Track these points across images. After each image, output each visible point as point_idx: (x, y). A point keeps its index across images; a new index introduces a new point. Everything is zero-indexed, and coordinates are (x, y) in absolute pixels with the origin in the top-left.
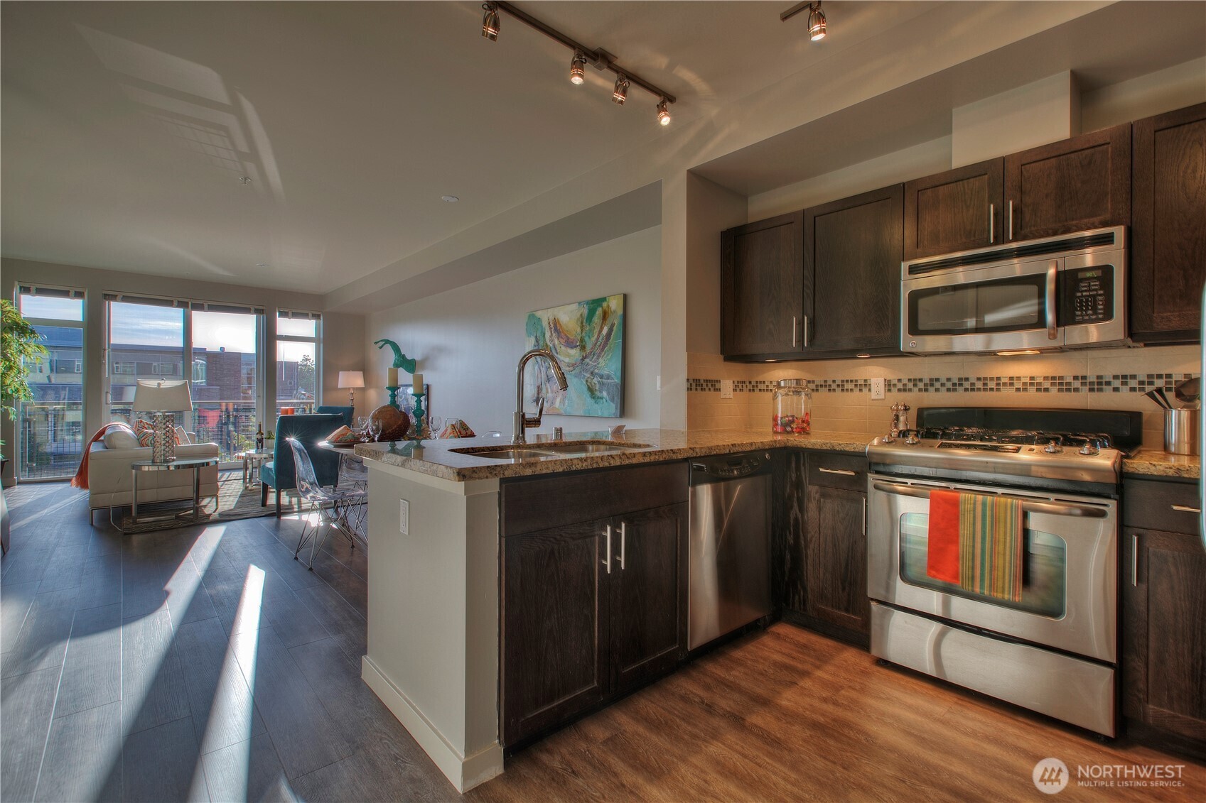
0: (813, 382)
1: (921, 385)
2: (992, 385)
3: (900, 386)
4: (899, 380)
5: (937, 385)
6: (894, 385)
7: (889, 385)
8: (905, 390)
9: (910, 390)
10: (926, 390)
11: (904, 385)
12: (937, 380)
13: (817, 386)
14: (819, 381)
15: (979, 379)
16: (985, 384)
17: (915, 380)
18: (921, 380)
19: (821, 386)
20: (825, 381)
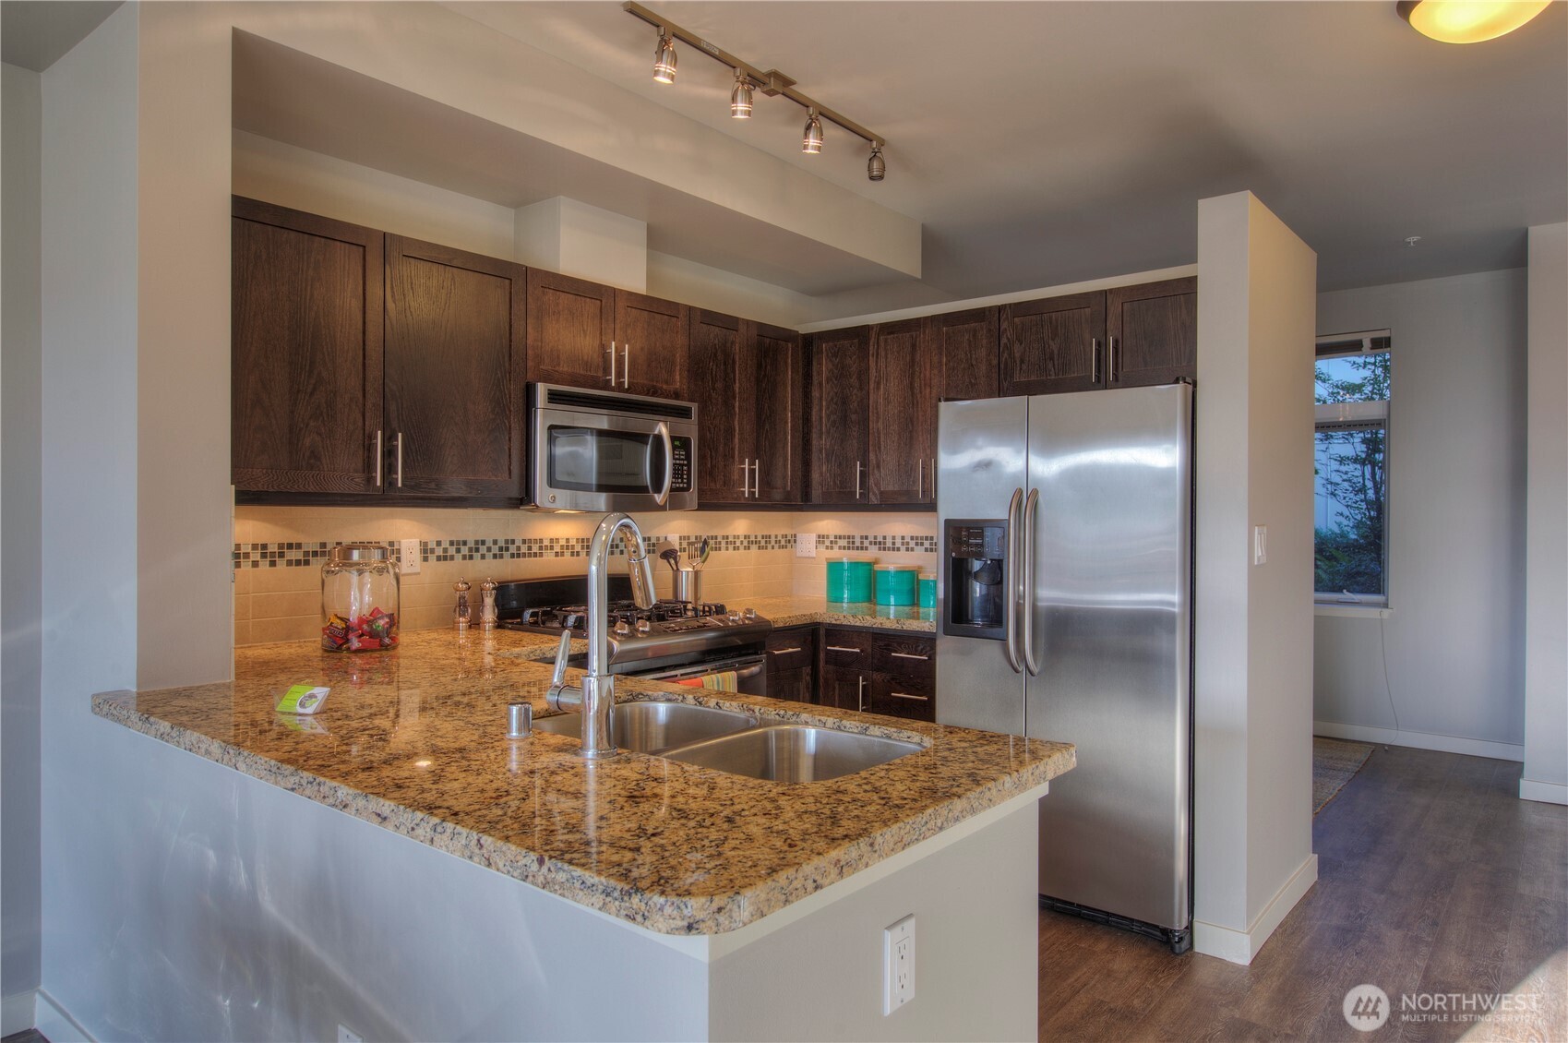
0: (299, 546)
1: (465, 550)
2: (535, 549)
3: (439, 551)
4: (439, 543)
5: (483, 549)
6: (432, 551)
7: (426, 551)
8: (445, 558)
9: (452, 558)
10: (471, 557)
11: (445, 550)
12: (483, 542)
13: (306, 554)
14: (311, 543)
15: (524, 542)
16: (530, 548)
17: (458, 543)
18: (465, 543)
19: (315, 554)
20: (323, 545)
